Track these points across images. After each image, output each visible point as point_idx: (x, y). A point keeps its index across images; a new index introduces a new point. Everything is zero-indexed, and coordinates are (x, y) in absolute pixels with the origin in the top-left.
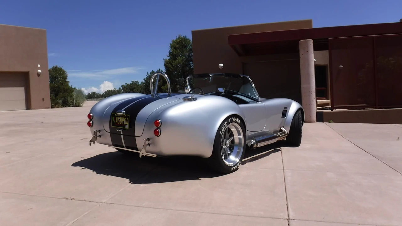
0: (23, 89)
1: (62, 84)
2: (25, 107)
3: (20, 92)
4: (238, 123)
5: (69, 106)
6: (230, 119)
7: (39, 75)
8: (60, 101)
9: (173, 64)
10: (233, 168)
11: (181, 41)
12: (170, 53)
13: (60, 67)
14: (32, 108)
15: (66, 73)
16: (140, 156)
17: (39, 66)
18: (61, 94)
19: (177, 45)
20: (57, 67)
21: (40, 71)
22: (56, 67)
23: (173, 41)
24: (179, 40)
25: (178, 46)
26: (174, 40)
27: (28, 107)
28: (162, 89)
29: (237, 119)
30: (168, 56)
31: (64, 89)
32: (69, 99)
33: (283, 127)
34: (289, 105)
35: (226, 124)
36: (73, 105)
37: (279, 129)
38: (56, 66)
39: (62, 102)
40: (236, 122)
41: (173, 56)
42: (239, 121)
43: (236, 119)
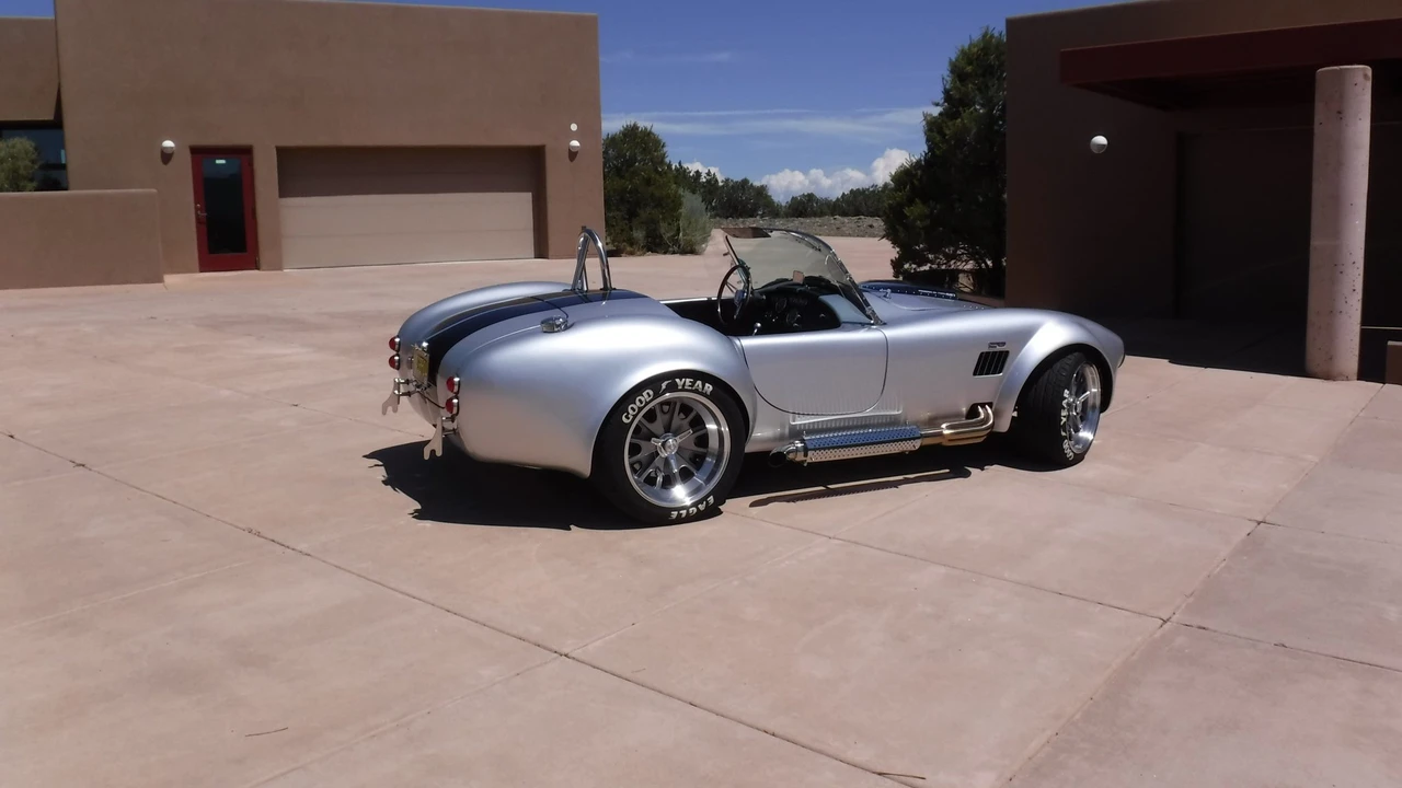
0: (527, 197)
1: (648, 182)
2: (531, 250)
3: (516, 206)
4: (704, 395)
5: (665, 253)
6: (666, 382)
7: (573, 155)
8: (639, 234)
9: (948, 132)
10: (679, 515)
11: (982, 49)
12: (946, 92)
13: (646, 129)
14: (550, 253)
15: (663, 146)
16: (427, 457)
17: (574, 127)
18: (644, 214)
19: (970, 63)
20: (637, 128)
21: (575, 143)
22: (635, 128)
23: (963, 52)
24: (976, 49)
25: (969, 69)
26: (963, 46)
27: (541, 251)
28: (906, 217)
29: (699, 383)
30: (937, 105)
31: (652, 195)
32: (665, 231)
33: (990, 405)
34: (1025, 335)
35: (646, 396)
36: (676, 248)
37: (964, 410)
38: (635, 125)
39: (647, 237)
40: (696, 391)
41: (955, 102)
42: (709, 388)
43: (694, 383)
